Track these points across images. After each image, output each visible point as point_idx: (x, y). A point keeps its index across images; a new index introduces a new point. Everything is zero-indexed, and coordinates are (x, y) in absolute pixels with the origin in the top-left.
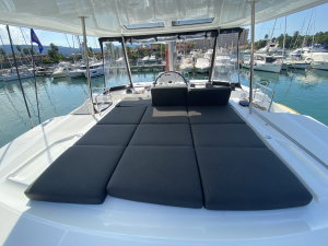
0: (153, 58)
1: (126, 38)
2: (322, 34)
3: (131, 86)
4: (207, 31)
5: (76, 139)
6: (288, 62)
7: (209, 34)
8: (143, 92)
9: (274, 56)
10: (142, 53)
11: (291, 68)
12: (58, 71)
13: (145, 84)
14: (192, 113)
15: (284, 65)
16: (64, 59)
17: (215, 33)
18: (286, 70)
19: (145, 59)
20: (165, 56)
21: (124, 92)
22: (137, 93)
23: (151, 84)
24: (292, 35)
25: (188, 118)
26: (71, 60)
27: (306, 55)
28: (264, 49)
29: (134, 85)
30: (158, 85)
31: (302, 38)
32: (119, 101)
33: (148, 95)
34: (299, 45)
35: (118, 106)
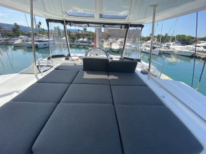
0: (85, 40)
1: (67, 22)
2: (179, 36)
3: (69, 55)
4: (122, 25)
5: (15, 95)
6: (162, 49)
7: (123, 26)
8: (77, 60)
9: (155, 46)
10: (79, 36)
11: (164, 53)
12: (18, 41)
13: (79, 55)
14: (111, 77)
15: (160, 51)
16: (23, 34)
17: (127, 26)
18: (161, 54)
19: (81, 40)
20: (94, 39)
21: (63, 59)
22: (73, 60)
23: (83, 55)
24: (164, 35)
25: (109, 80)
26: (29, 35)
27: (171, 46)
28: (150, 41)
29: (72, 55)
30: (88, 56)
31: (169, 37)
32: (58, 65)
33: (81, 62)
34: (168, 41)
35: (57, 69)
